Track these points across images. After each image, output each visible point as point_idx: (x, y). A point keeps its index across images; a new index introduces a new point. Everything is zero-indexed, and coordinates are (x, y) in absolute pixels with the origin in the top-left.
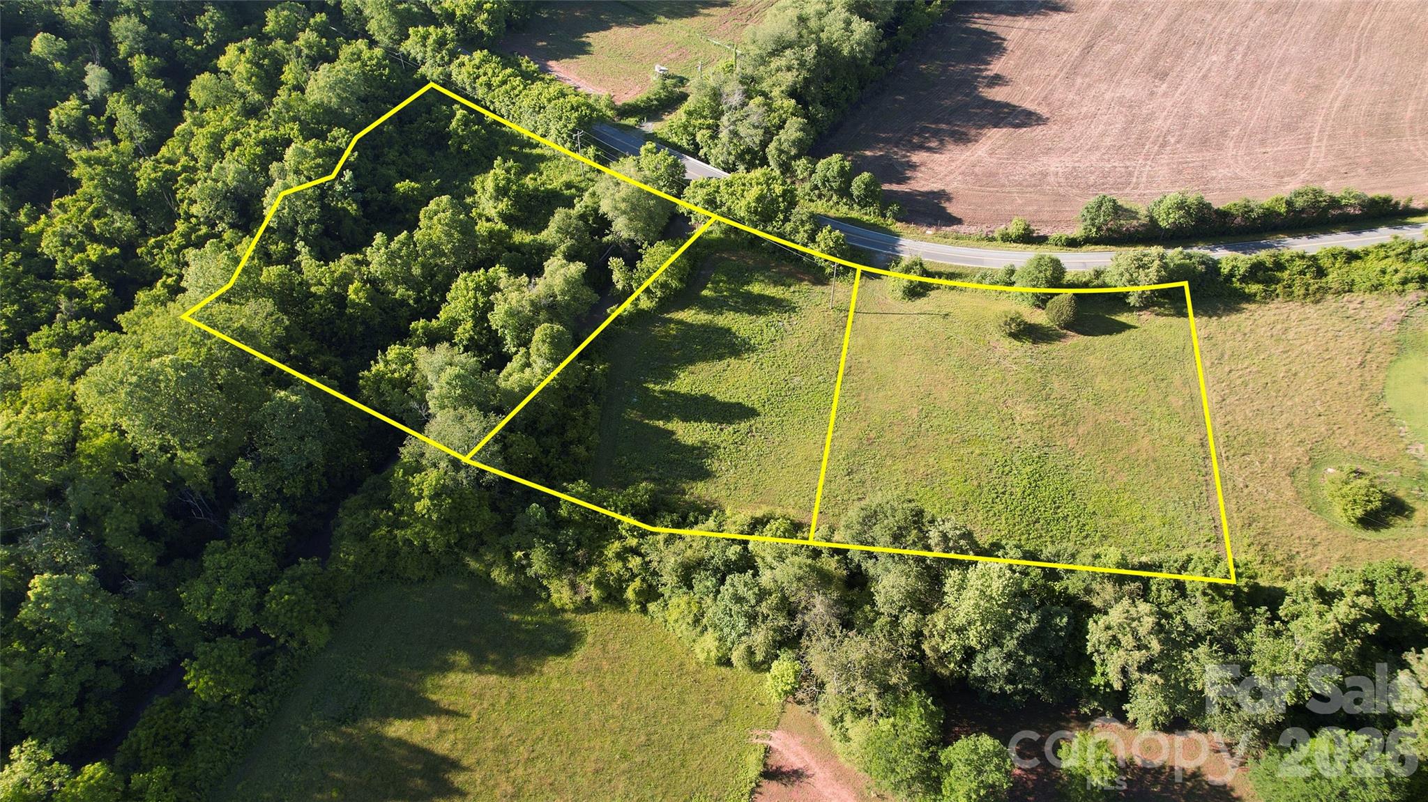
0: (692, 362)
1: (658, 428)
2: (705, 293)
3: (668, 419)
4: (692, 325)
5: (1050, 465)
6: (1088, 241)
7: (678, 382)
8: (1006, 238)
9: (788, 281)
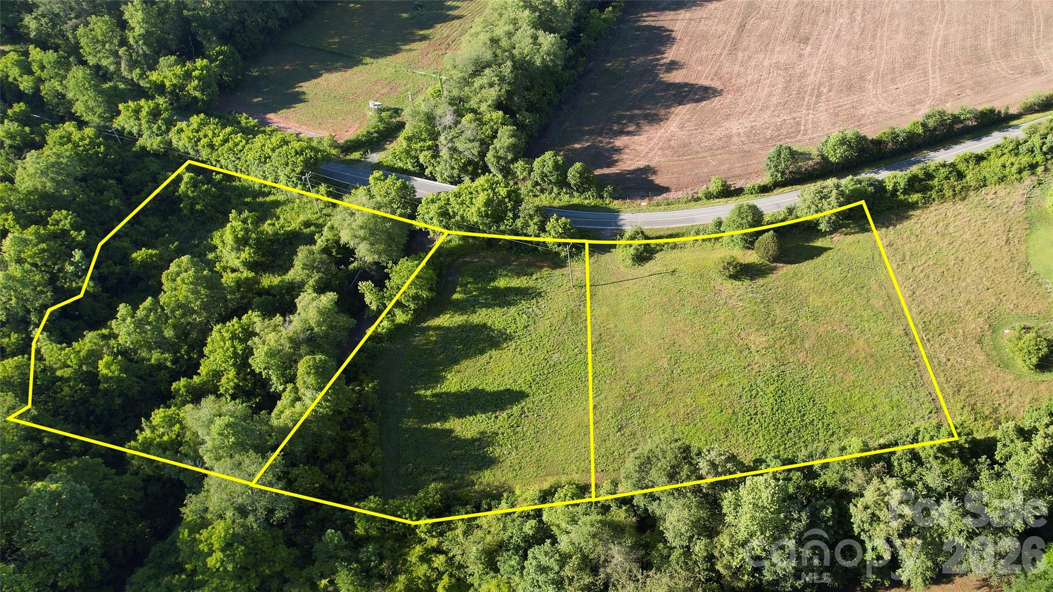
0: (456, 361)
1: (436, 429)
2: (456, 296)
3: (444, 419)
4: (449, 328)
5: (789, 380)
6: (777, 185)
7: (447, 383)
8: (709, 196)
9: (529, 271)
